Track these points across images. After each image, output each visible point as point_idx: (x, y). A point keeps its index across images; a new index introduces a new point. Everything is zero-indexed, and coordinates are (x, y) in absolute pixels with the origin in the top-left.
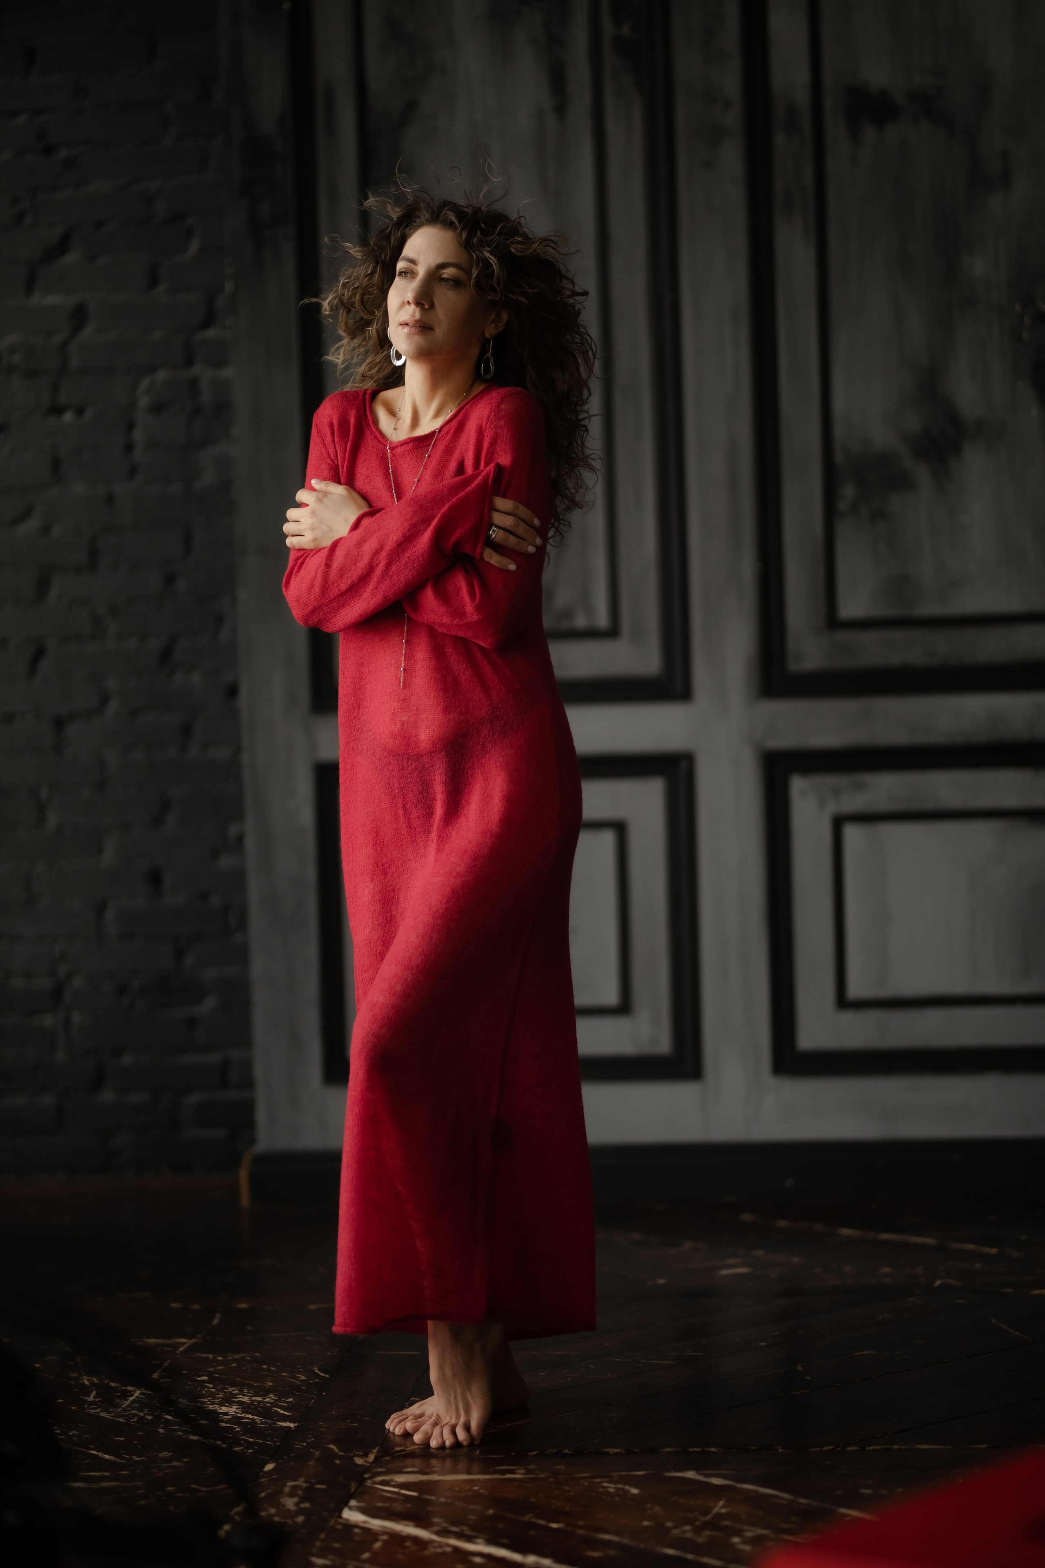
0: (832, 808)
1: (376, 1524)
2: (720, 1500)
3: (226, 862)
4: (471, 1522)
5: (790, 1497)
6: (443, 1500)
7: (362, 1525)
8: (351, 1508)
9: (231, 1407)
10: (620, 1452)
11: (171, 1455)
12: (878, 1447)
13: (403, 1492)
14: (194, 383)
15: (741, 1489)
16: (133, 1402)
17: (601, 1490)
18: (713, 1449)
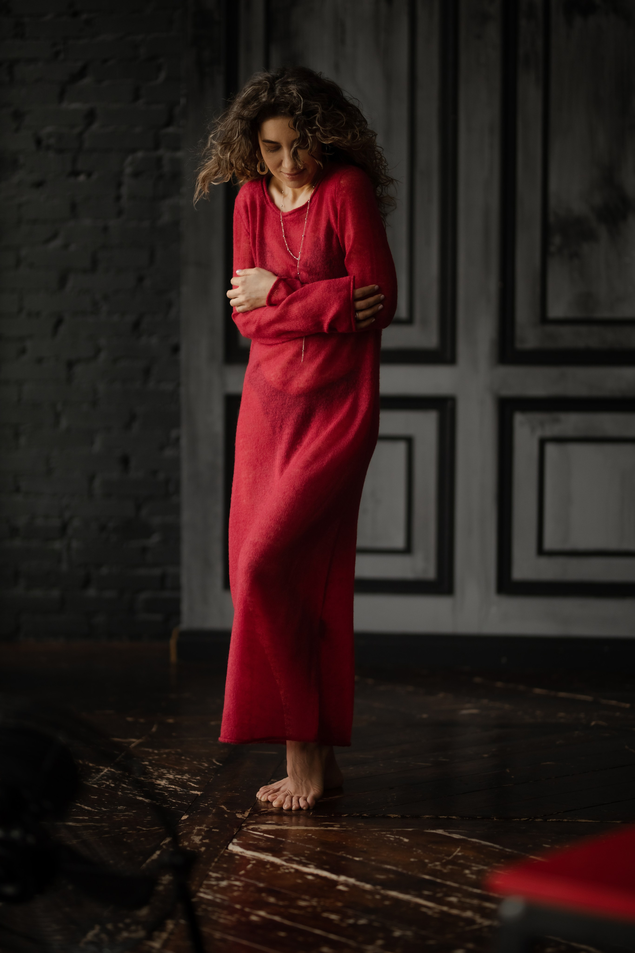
0: (539, 433)
1: (249, 854)
2: (458, 847)
3: (169, 453)
4: (306, 855)
5: (501, 848)
6: (290, 841)
7: (240, 854)
8: (233, 844)
9: (162, 781)
10: (397, 817)
11: (126, 808)
12: (555, 820)
13: (265, 835)
14: (159, 160)
15: (471, 841)
16: (103, 776)
17: (385, 839)
18: (454, 817)
